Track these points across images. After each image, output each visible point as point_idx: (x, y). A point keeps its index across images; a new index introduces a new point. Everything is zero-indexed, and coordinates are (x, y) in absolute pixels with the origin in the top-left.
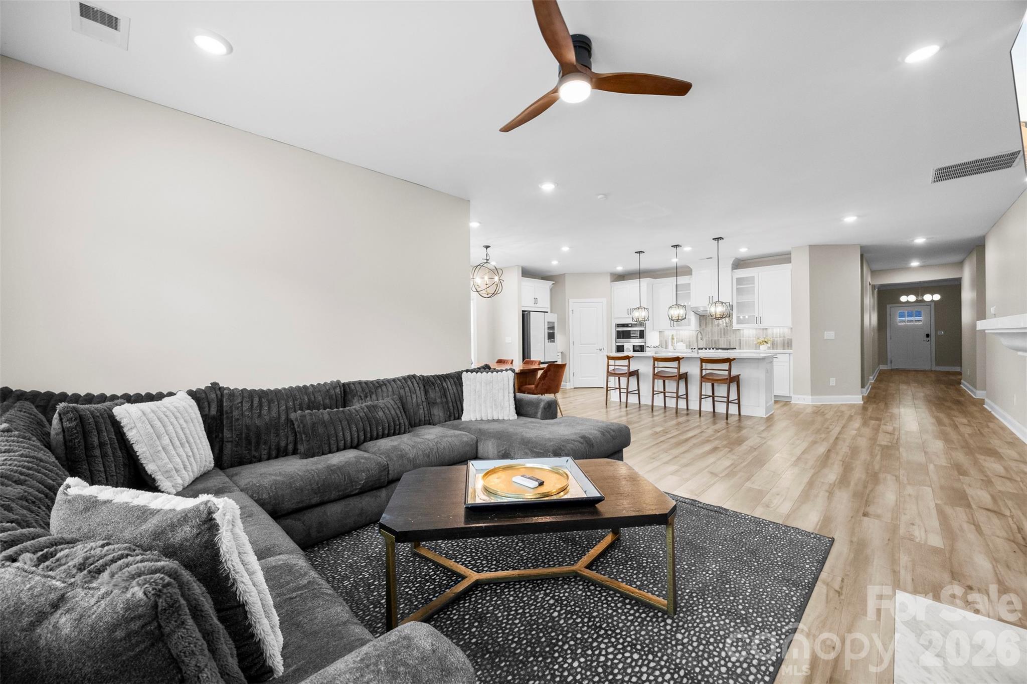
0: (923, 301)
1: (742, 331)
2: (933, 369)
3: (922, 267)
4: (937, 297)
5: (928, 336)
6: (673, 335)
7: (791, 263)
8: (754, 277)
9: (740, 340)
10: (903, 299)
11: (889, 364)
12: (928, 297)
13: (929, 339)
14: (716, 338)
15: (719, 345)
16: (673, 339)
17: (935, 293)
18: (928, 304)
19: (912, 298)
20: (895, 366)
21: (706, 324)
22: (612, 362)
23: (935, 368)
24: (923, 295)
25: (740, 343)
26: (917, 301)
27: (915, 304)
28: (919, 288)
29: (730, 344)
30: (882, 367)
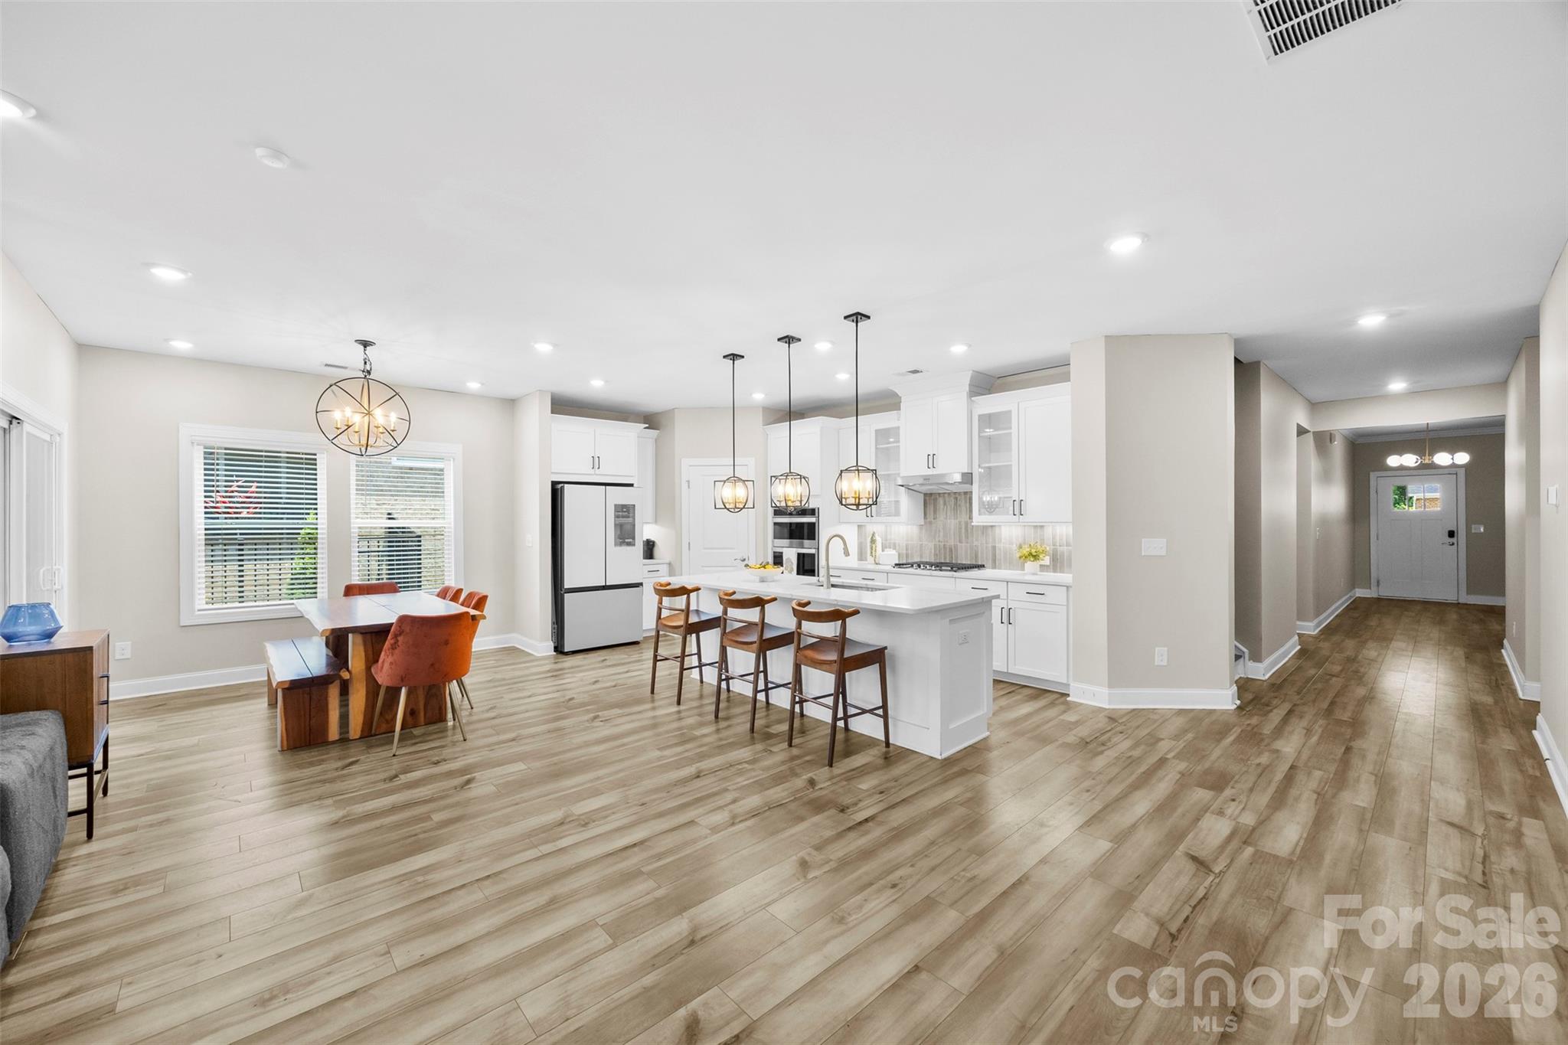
0: (1433, 466)
1: (997, 530)
2: (1462, 601)
3: (1412, 394)
4: (1463, 458)
5: (1451, 534)
6: (873, 535)
7: (1069, 381)
8: (1010, 412)
9: (994, 548)
10: (1393, 461)
11: (1374, 588)
12: (1442, 459)
13: (1454, 540)
14: (951, 542)
15: (957, 558)
16: (873, 541)
17: (1456, 452)
18: (1446, 471)
19: (1410, 460)
20: (1387, 592)
21: (935, 512)
22: (666, 601)
23: (1465, 598)
24: (1432, 454)
25: (994, 555)
26: (1423, 467)
27: (1421, 472)
28: (1424, 440)
29: (976, 557)
30: (1360, 593)
